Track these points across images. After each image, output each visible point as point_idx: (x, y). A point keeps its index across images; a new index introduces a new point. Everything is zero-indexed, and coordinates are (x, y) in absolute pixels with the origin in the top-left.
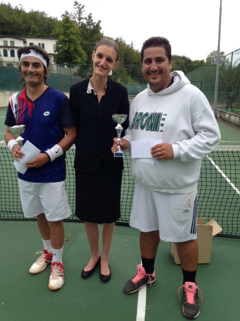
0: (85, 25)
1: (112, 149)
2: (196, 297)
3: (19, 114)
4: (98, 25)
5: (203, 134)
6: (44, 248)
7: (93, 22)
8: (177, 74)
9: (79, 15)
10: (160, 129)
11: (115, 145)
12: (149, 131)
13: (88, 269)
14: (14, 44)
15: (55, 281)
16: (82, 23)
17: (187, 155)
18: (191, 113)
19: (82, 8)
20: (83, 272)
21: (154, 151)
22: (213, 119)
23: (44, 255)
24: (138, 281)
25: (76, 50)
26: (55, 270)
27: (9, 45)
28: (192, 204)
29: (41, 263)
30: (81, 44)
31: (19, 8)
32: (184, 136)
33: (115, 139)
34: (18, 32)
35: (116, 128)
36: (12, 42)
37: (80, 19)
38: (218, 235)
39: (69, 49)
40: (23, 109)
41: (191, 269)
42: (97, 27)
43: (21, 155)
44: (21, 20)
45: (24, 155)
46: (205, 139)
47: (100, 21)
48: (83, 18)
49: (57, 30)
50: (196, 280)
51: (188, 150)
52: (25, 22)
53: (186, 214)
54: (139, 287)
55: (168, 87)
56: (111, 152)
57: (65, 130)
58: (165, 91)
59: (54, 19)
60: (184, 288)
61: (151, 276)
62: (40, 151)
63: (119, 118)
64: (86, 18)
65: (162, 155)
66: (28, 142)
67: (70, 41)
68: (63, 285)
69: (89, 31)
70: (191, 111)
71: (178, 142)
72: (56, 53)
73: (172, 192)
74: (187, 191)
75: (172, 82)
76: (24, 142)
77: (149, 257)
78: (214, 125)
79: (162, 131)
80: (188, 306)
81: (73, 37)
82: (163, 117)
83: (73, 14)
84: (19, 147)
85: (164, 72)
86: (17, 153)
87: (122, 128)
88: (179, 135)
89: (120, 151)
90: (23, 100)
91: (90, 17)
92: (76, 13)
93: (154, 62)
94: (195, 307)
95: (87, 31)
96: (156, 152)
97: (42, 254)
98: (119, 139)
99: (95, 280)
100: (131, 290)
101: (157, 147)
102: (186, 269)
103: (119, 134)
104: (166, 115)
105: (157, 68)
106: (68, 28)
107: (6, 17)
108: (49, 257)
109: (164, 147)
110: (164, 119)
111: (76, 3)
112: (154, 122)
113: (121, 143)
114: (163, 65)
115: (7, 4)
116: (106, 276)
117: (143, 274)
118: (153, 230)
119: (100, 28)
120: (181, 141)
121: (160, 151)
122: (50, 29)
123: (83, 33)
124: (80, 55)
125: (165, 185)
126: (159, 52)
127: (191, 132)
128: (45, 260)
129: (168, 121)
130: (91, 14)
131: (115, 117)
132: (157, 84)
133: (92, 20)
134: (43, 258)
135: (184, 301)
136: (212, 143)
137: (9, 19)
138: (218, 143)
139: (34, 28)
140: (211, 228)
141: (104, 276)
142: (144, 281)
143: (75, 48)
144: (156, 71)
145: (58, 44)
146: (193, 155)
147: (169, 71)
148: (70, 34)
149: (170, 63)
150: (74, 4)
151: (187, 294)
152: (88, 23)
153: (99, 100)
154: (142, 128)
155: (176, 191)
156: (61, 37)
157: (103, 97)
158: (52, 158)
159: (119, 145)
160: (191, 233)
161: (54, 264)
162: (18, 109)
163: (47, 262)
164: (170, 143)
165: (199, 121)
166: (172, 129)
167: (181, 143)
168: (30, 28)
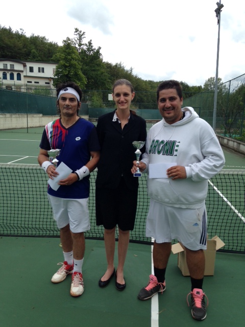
0: (85, 51)
1: (132, 170)
2: (203, 302)
3: (54, 138)
4: (98, 51)
5: (211, 158)
6: (64, 260)
7: (93, 48)
8: (188, 110)
9: (80, 42)
10: (175, 154)
11: (134, 167)
12: (165, 156)
13: (105, 278)
14: (13, 67)
15: (76, 289)
16: (82, 49)
17: (197, 175)
18: (200, 141)
19: (83, 34)
20: (100, 281)
21: (170, 172)
22: (219, 146)
23: (64, 266)
24: (151, 289)
25: (76, 75)
26: (76, 279)
27: (9, 68)
28: (201, 218)
29: (62, 273)
30: (81, 69)
31: (20, 33)
32: (194, 159)
33: (134, 162)
34: (18, 55)
35: (136, 152)
36: (12, 66)
37: (80, 45)
38: (220, 250)
39: (69, 73)
40: (57, 135)
41: (199, 277)
42: (97, 54)
43: (56, 174)
44: (21, 44)
45: (58, 175)
46: (212, 162)
47: (100, 48)
48: (83, 44)
49: (58, 55)
50: (203, 287)
51: (199, 171)
52: (25, 46)
53: (196, 227)
54: (152, 294)
55: (180, 120)
56: (131, 172)
57: (92, 153)
58: (178, 123)
59: (54, 44)
60: (192, 295)
61: (162, 285)
62: (72, 171)
63: (138, 144)
64: (86, 45)
65: (176, 175)
66: (62, 163)
67: (71, 66)
68: (84, 293)
69: (89, 57)
70: (200, 139)
71: (190, 165)
72: (56, 77)
73: (184, 207)
74: (196, 206)
75: (184, 116)
76: (58, 164)
77: (161, 267)
78: (219, 150)
79: (176, 155)
80: (196, 309)
81: (74, 62)
82: (177, 144)
83: (73, 40)
84: (54, 168)
85: (176, 108)
86: (52, 172)
87: (140, 153)
88: (191, 158)
89: (139, 172)
90: (58, 127)
91: (90, 43)
92: (76, 39)
93: (168, 100)
94: (203, 310)
95: (87, 57)
96: (171, 173)
97: (62, 265)
98: (138, 162)
99: (111, 288)
100: (145, 297)
101: (172, 168)
102: (194, 277)
103: (138, 158)
104: (179, 142)
105: (170, 105)
106: (69, 54)
107: (7, 41)
108: (69, 268)
109: (178, 169)
110: (178, 146)
111: (77, 30)
112: (169, 148)
113: (140, 165)
114: (175, 103)
115: (8, 28)
116: (122, 285)
117: (155, 282)
118: (166, 241)
119: (100, 54)
120: (192, 164)
121: (175, 172)
122: (50, 53)
123: (83, 58)
124: (80, 79)
125: (178, 201)
126: (171, 93)
127: (201, 157)
128: (65, 270)
129: (181, 147)
130: (91, 41)
131: (135, 143)
132: (171, 118)
133: (92, 47)
134: (63, 269)
135: (193, 305)
136: (218, 166)
137: (9, 43)
138: (222, 167)
139: (34, 52)
140: (215, 242)
141: (120, 284)
142: (156, 290)
143: (76, 73)
144: (169, 108)
145: (58, 68)
146: (203, 176)
147: (180, 107)
148: (71, 60)
149: (181, 100)
150: (75, 30)
151: (195, 299)
152: (88, 49)
153: (123, 127)
154: (159, 153)
155: (188, 206)
156: (62, 62)
157: (126, 125)
158: (81, 177)
159: (138, 166)
160: (200, 243)
161: (75, 273)
162: (53, 135)
163: (67, 273)
164: (182, 165)
165: (207, 148)
166: (185, 154)
167: (192, 165)
168: (30, 52)
